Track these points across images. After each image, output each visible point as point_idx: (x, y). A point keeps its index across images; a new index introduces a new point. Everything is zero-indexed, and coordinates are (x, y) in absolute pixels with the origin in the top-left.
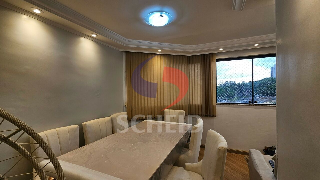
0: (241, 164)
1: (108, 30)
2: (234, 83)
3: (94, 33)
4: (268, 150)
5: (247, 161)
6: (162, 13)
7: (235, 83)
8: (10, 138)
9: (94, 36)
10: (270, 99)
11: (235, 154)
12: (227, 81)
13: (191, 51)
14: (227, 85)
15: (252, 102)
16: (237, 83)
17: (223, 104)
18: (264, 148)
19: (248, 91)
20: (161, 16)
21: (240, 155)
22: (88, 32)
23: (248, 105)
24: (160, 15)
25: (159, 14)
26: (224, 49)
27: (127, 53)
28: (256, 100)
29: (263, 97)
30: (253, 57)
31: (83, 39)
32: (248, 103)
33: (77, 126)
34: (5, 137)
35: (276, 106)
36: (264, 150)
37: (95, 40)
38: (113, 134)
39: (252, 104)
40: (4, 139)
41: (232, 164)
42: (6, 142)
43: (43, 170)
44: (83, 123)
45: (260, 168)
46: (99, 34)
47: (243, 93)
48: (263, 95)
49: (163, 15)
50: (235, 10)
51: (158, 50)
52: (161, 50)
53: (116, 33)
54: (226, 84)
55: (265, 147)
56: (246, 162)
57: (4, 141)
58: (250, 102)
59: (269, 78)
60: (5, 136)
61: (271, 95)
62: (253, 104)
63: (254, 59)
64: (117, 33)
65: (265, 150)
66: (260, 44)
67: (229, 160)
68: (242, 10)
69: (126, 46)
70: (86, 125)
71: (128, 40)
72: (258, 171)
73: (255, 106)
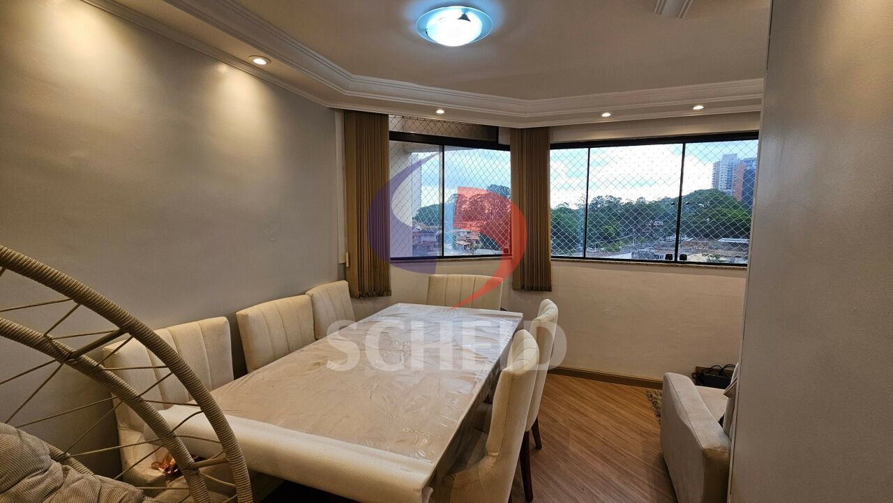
0: (639, 409)
1: (303, 46)
2: (619, 201)
3: (263, 54)
4: (702, 375)
5: (653, 403)
6: (466, 11)
7: (621, 201)
8: (84, 356)
9: (260, 62)
10: (705, 245)
11: (624, 387)
12: (599, 197)
13: (527, 116)
14: (599, 206)
15: (674, 258)
16: (624, 201)
17: (602, 263)
18: (693, 371)
19: (653, 226)
20: (464, 17)
21: (636, 389)
22: (242, 50)
23: (664, 266)
24: (460, 16)
25: (457, 11)
26: (614, 114)
27: (347, 113)
28: (683, 253)
29: (689, 240)
30: (684, 139)
31: (223, 69)
32: (664, 259)
33: (224, 319)
34: (71, 353)
35: (745, 269)
36: (693, 374)
37: (261, 76)
38: (317, 339)
39: (673, 262)
40: (69, 358)
41: (617, 409)
42: (74, 366)
43: (175, 433)
44: (237, 313)
45: (690, 415)
46: (274, 56)
47: (639, 230)
48: (689, 236)
49: (469, 15)
50: (661, 13)
51: (437, 108)
52: (443, 109)
53: (321, 57)
54: (597, 203)
55: (697, 367)
56: (649, 405)
57: (69, 364)
58: (669, 257)
59: (708, 190)
60: (70, 349)
61: (706, 236)
62: (676, 261)
63: (687, 145)
64: (320, 54)
65: (695, 376)
66: (707, 106)
67: (610, 400)
68: (681, 17)
69: (347, 93)
70: (246, 317)
71: (353, 76)
72: (686, 423)
73: (682, 266)
